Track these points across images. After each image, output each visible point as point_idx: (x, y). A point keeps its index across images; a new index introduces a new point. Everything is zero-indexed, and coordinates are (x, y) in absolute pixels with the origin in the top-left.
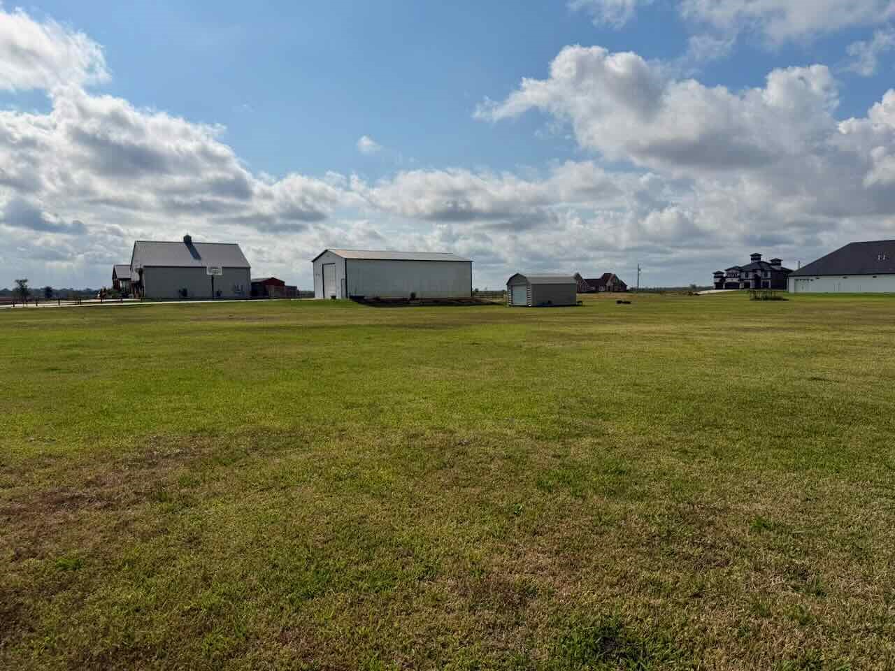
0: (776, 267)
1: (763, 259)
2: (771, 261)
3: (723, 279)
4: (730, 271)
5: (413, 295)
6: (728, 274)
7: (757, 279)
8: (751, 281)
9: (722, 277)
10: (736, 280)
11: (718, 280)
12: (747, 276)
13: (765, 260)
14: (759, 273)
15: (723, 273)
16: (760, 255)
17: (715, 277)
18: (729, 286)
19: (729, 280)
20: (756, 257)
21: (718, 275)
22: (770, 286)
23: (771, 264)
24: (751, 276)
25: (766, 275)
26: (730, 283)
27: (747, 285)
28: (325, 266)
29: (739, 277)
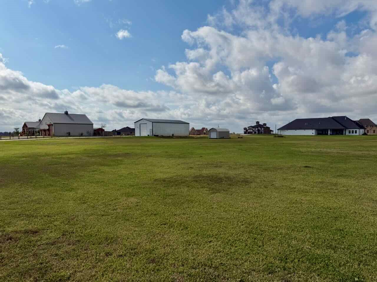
0: (265, 126)
1: (260, 123)
2: (263, 124)
3: (247, 130)
4: (250, 128)
5: (173, 135)
6: (249, 129)
7: (259, 130)
8: (257, 131)
9: (246, 130)
10: (251, 131)
11: (245, 131)
12: (255, 129)
13: (261, 124)
14: (259, 128)
15: (247, 128)
16: (259, 122)
17: (244, 130)
18: (249, 133)
19: (249, 131)
20: (258, 122)
21: (245, 129)
22: (263, 133)
23: (263, 125)
24: (256, 129)
25: (261, 129)
26: (249, 132)
27: (255, 133)
28: (141, 125)
29: (252, 130)
